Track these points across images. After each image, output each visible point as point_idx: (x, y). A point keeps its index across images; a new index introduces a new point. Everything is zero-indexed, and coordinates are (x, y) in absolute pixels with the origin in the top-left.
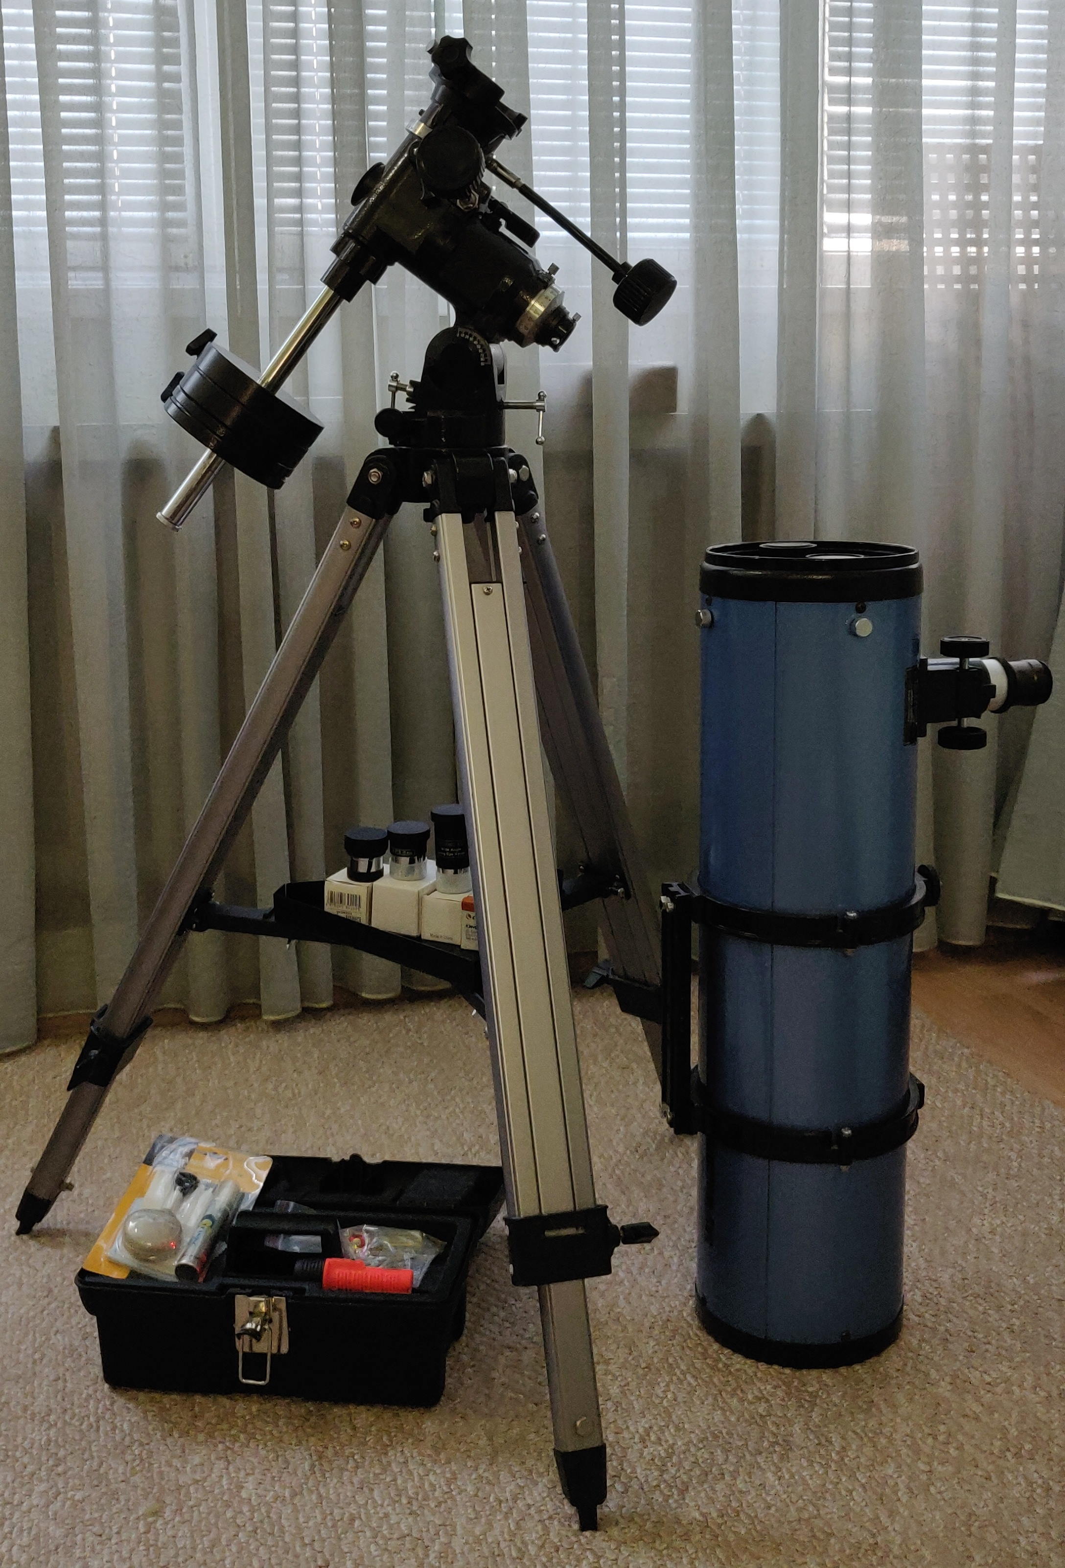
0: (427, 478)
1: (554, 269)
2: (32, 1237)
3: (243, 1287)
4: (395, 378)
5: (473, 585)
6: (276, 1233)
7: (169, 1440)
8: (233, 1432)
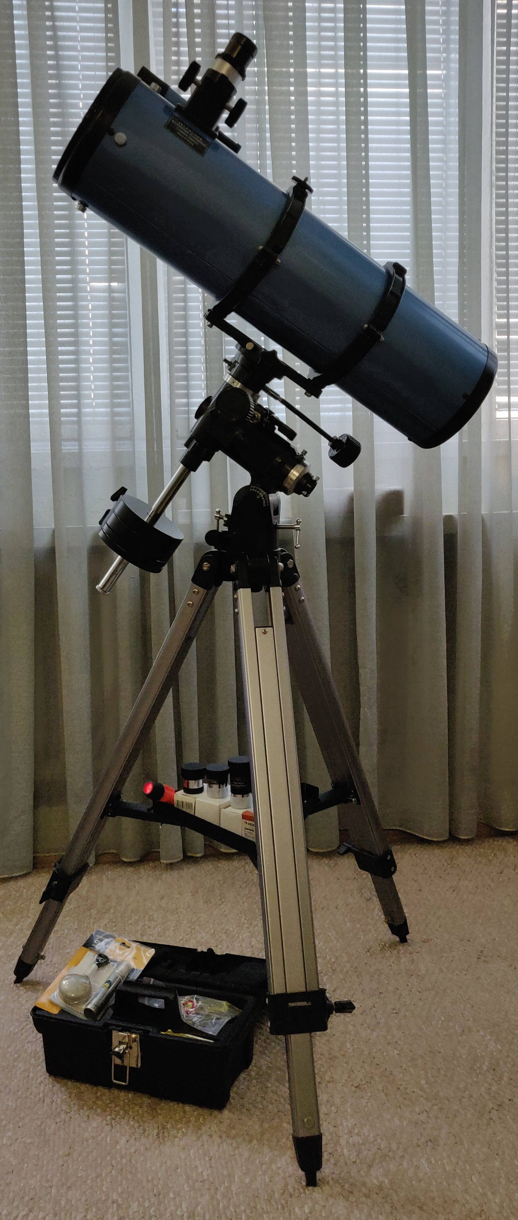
0: (233, 568)
1: (305, 453)
2: (23, 985)
3: (118, 1026)
4: (219, 512)
5: (256, 629)
6: (144, 996)
7: (81, 1111)
8: (117, 1109)
